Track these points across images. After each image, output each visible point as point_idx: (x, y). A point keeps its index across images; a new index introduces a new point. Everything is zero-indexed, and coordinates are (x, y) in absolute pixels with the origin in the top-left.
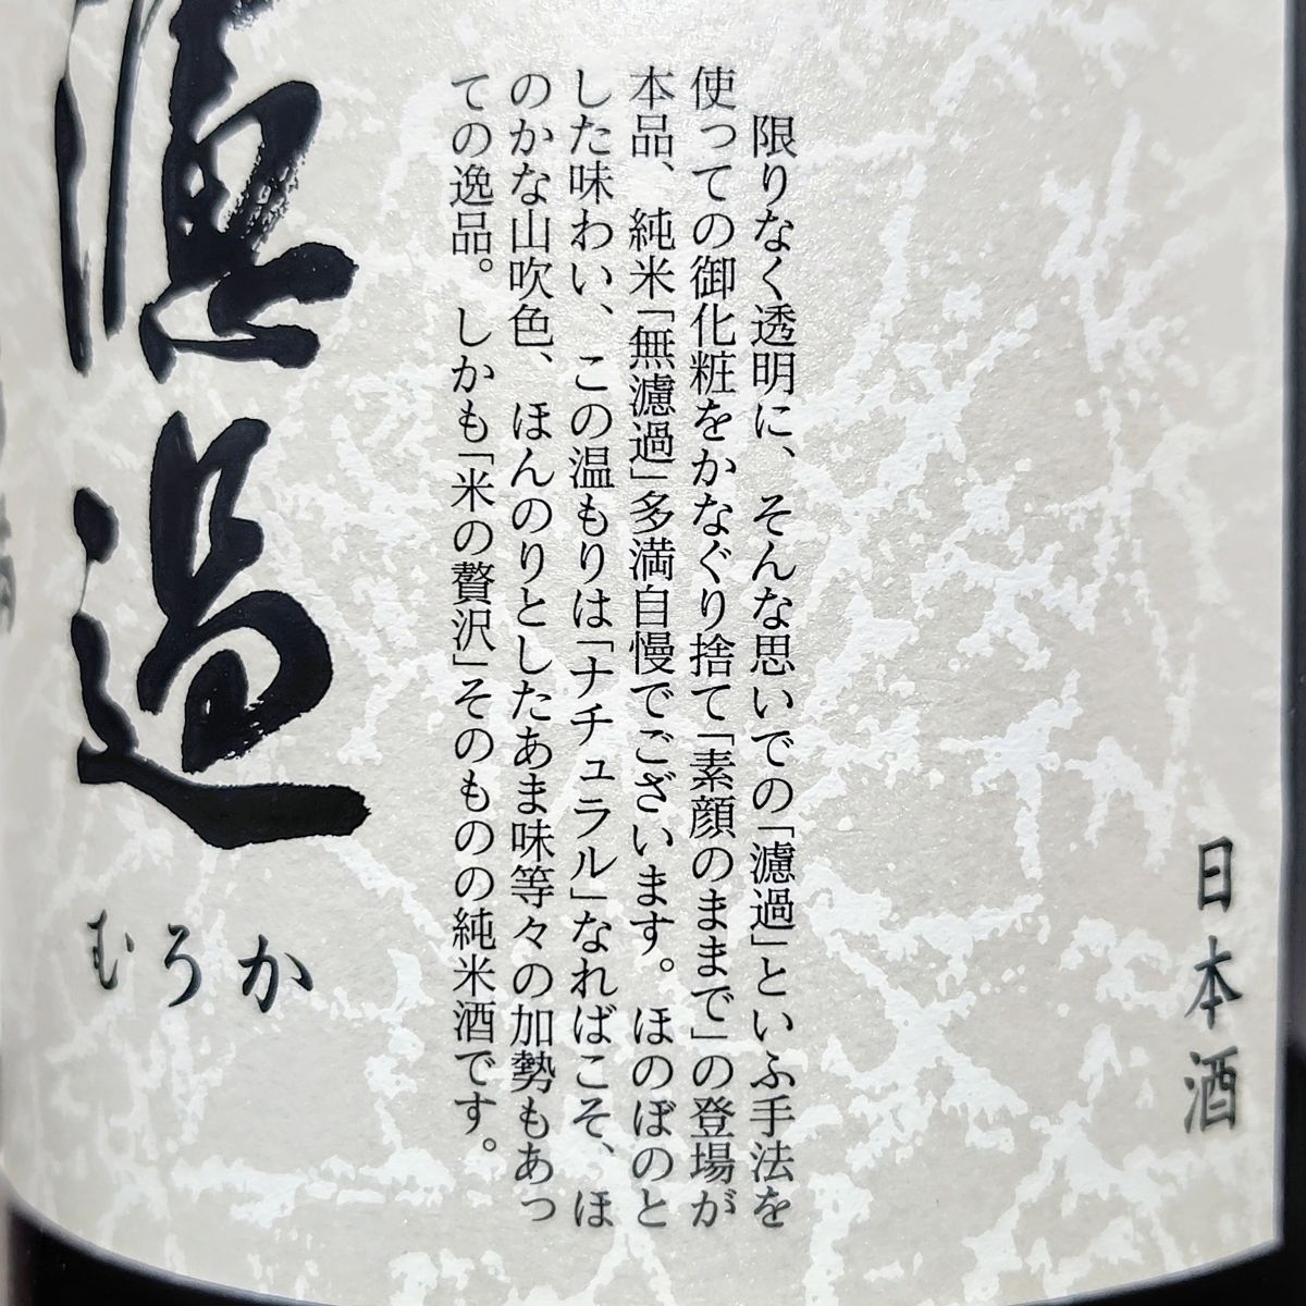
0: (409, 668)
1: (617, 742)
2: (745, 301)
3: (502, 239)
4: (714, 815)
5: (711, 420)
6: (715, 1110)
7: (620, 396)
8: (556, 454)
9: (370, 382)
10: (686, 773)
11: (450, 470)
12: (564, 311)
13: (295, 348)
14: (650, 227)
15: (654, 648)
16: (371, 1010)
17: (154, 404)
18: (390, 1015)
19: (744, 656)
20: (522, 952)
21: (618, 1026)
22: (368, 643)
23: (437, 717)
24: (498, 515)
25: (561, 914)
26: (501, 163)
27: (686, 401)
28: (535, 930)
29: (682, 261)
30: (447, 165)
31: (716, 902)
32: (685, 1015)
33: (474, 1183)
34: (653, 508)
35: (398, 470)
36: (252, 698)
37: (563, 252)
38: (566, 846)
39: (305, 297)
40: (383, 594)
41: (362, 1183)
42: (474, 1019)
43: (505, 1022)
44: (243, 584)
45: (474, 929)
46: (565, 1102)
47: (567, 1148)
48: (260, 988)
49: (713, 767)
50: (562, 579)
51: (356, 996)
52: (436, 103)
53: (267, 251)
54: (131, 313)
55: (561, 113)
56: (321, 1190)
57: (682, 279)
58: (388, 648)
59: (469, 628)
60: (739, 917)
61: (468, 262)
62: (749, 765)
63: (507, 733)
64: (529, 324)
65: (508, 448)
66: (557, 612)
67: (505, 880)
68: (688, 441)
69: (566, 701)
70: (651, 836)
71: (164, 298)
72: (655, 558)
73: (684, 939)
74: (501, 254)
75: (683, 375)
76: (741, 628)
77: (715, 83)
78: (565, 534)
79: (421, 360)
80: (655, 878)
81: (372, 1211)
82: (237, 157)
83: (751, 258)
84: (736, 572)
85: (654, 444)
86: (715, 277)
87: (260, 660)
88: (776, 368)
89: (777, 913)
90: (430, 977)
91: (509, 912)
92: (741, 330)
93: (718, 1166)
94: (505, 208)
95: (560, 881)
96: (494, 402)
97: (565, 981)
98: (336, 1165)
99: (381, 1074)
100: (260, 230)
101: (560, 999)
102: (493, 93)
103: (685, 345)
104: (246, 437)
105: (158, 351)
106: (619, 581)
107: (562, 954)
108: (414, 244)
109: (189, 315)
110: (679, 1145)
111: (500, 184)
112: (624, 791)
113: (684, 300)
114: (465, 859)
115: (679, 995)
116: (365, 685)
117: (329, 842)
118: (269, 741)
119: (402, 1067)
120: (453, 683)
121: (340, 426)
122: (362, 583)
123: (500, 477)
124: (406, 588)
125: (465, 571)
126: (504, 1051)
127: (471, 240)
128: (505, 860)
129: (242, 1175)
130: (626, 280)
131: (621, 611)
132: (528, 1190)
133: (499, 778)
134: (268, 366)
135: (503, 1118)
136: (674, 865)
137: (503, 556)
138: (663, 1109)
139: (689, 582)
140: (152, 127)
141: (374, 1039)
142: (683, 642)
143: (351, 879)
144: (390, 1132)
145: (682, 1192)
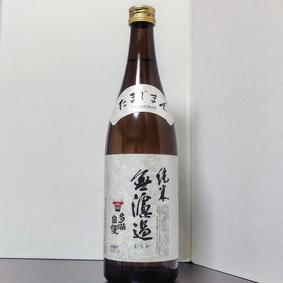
0: (155, 232)
1: (163, 235)
2: (167, 215)
3: (159, 212)
4: (166, 237)
5: (166, 220)
6: (166, 251)
7: (163, 219)
8: (161, 222)
9: (153, 219)
10: (165, 236)
11: (156, 223)
12: (161, 216)
13: (149, 217)
14: (164, 212)
15: (164, 230)
16: (153, 247)
17: (141, 219)
18: (153, 248)
19: (167, 230)
20: (159, 244)
21: (163, 247)
22: (153, 231)
23: (156, 234)
24: (158, 225)
25: (161, 242)
26: (159, 209)
27: (165, 219)
28: (160, 243)
29: (165, 213)
30: (156, 209)
31: (166, 241)
32: (165, 247)
33: (157, 255)
34: (164, 224)
35: (154, 222)
36: (146, 233)
37: (161, 213)
38: (161, 239)
39: (150, 215)
40: (153, 228)
41: (152, 256)
42: (157, 247)
43: (159, 247)
44: (146, 228)
45: (157, 243)
46: (161, 251)
47: (161, 253)
48: (147, 247)
49: (166, 235)
50: (161, 227)
51: (152, 247)
52: (156, 206)
53: (148, 212)
54: (139, 215)
55: (161, 207)
56: (150, 256)
57: (165, 214)
58: (154, 231)
59: (157, 230)
60: (167, 242)
61: (157, 213)
62: (167, 235)
63: (159, 234)
64: (160, 216)
65: (159, 221)
66: (161, 229)
67: (159, 241)
68: (165, 221)
69: (161, 233)
70: (164, 239)
71: (141, 214)
72: (164, 226)
73: (165, 243)
74: (159, 213)
75: (165, 218)
76: (167, 229)
77: (166, 205)
78: (161, 225)
79: (155, 218)
80: (164, 240)
81: (152, 257)
82: (146, 208)
83: (167, 213)
84: (167, 226)
85: (164, 221)
86: (166, 214)
87: (147, 232)
88: (168, 218)
89: (168, 242)
90: (155, 246)
91: (159, 242)
92: (167, 216)
93: (166, 253)
94: (159, 211)
95: (161, 241)
96: (158, 219)
97: (161, 245)
98: (151, 255)
99: (153, 250)
100: (147, 211)
101: (161, 246)
102: (158, 206)
103: (165, 217)
104: (146, 221)
105: (141, 217)
106: (163, 227)
107: (161, 244)
108: (155, 212)
109: (143, 215)
110: (165, 252)
111: (159, 210)
112: (163, 237)
113: (165, 215)
114: (157, 240)
115: (165, 245)
116: (152, 233)
117: (151, 240)
118: (147, 235)
119: (154, 250)
120: (156, 232)
121: (151, 221)
122: (152, 228)
123: (159, 223)
124: (154, 228)
125: (157, 227)
126: (159, 249)
127: (157, 212)
128: (159, 240)
129: (146, 256)
130: (163, 214)
131: (163, 229)
132: (159, 255)
133: (158, 236)
134: (148, 218)
135: (158, 252)
136: (165, 240)
137: (159, 226)
138: (164, 251)
139: (165, 227)
140: (140, 206)
141: (153, 249)
142: (165, 230)
143: (152, 241)
144: (153, 253)
145: (165, 254)
